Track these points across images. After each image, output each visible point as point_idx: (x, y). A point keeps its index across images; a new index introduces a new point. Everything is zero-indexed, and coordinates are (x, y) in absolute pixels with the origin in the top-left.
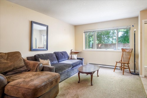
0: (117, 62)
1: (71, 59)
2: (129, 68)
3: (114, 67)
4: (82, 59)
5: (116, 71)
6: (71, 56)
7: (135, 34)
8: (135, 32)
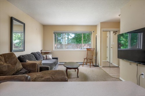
0: (85, 59)
1: (47, 59)
2: (92, 63)
3: (83, 63)
4: (57, 59)
5: (84, 66)
6: (46, 56)
7: (96, 38)
8: (96, 36)
